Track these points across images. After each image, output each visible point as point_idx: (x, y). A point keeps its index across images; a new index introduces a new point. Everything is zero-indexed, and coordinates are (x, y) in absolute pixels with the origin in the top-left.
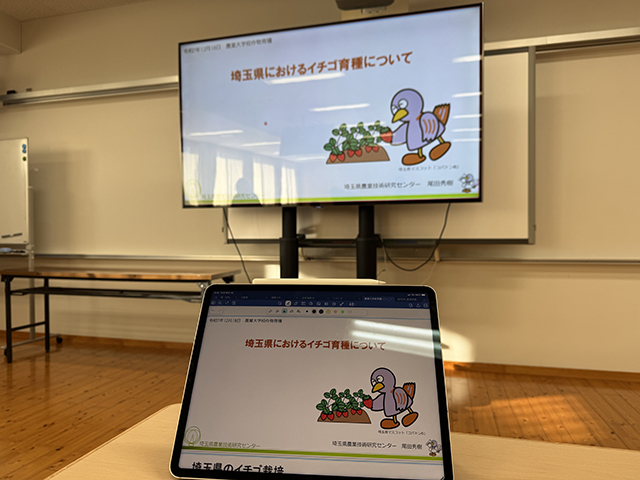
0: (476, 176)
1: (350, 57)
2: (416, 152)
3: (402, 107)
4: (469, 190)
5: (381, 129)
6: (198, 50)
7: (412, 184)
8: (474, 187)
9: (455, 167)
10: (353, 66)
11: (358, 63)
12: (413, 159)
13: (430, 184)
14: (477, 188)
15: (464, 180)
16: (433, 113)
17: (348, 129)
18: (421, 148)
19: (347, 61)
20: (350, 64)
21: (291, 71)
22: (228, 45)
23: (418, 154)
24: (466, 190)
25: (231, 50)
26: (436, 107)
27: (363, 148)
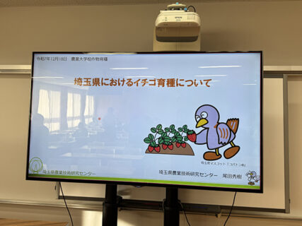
0: (258, 173)
1: (166, 77)
2: (214, 151)
3: (203, 117)
4: (254, 184)
5: (188, 132)
6: (48, 59)
7: (211, 175)
8: (257, 181)
9: (243, 165)
10: (168, 84)
11: (171, 83)
12: (211, 156)
13: (225, 176)
14: (259, 182)
15: (249, 176)
16: (226, 124)
17: (163, 129)
18: (218, 148)
19: (164, 80)
20: (166, 83)
21: (122, 83)
22: (73, 59)
23: (216, 152)
24: (251, 183)
25: (75, 62)
26: (229, 120)
27: (174, 144)
